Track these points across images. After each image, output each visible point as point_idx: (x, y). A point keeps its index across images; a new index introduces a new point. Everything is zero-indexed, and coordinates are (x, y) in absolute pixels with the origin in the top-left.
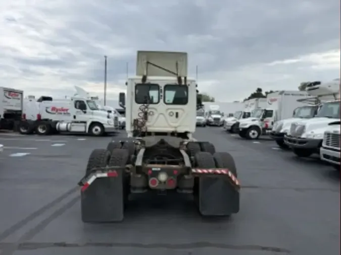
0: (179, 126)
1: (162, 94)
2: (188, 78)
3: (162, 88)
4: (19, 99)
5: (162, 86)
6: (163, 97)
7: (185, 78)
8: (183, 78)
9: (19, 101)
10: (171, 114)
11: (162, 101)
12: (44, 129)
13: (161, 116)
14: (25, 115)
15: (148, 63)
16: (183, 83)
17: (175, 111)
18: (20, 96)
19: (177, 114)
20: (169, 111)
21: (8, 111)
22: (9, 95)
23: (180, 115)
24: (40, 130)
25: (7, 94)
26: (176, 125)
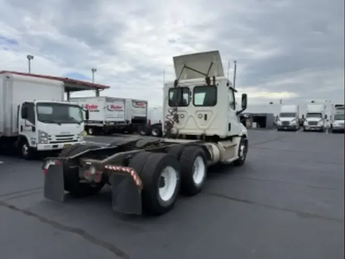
0: (208, 129)
1: (192, 96)
2: (217, 78)
3: (192, 91)
4: (144, 108)
5: (191, 88)
6: (192, 100)
7: (214, 78)
8: (211, 79)
9: (144, 110)
10: (200, 116)
11: (191, 103)
12: (156, 132)
13: (191, 118)
14: (150, 121)
15: (185, 67)
16: (212, 83)
17: (203, 114)
18: (145, 105)
19: (206, 116)
20: (199, 113)
21: (136, 117)
22: (136, 104)
23: (208, 117)
24: (154, 133)
25: (135, 104)
26: (205, 127)
